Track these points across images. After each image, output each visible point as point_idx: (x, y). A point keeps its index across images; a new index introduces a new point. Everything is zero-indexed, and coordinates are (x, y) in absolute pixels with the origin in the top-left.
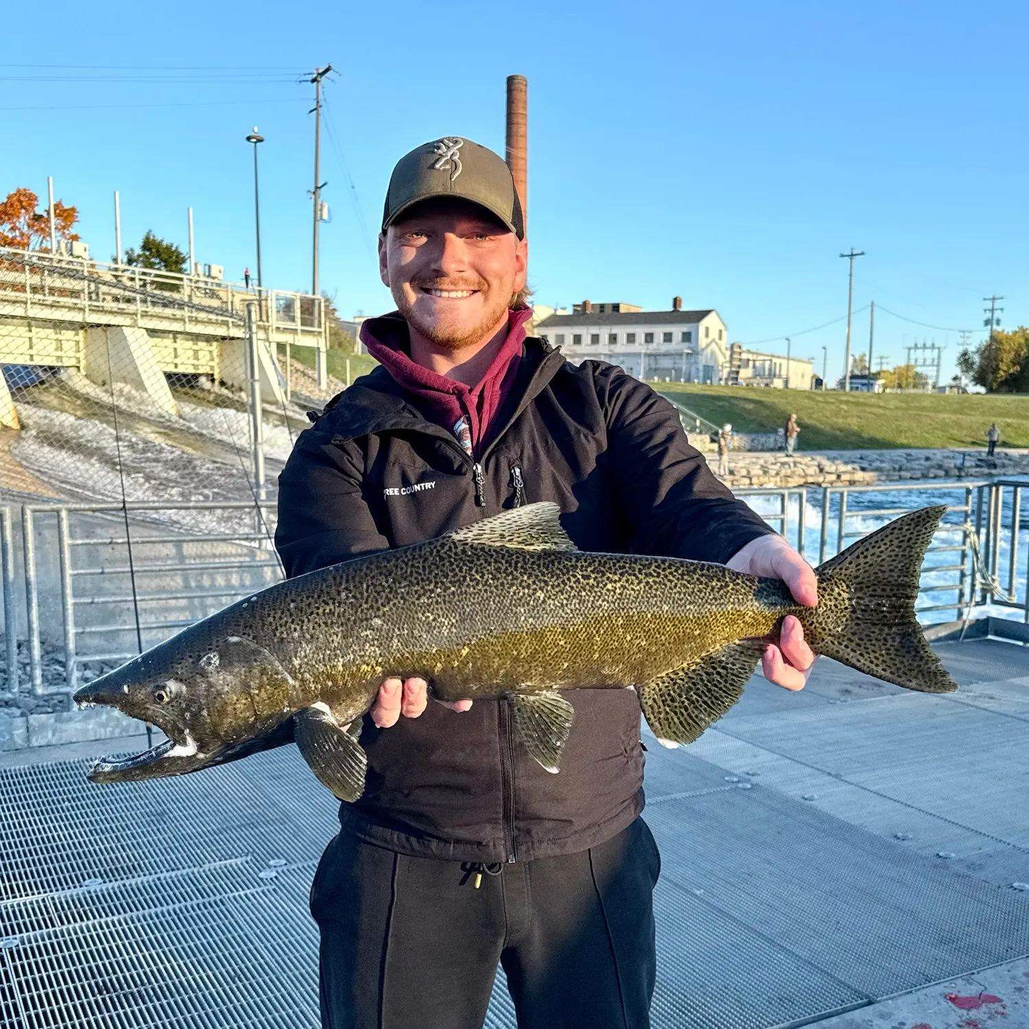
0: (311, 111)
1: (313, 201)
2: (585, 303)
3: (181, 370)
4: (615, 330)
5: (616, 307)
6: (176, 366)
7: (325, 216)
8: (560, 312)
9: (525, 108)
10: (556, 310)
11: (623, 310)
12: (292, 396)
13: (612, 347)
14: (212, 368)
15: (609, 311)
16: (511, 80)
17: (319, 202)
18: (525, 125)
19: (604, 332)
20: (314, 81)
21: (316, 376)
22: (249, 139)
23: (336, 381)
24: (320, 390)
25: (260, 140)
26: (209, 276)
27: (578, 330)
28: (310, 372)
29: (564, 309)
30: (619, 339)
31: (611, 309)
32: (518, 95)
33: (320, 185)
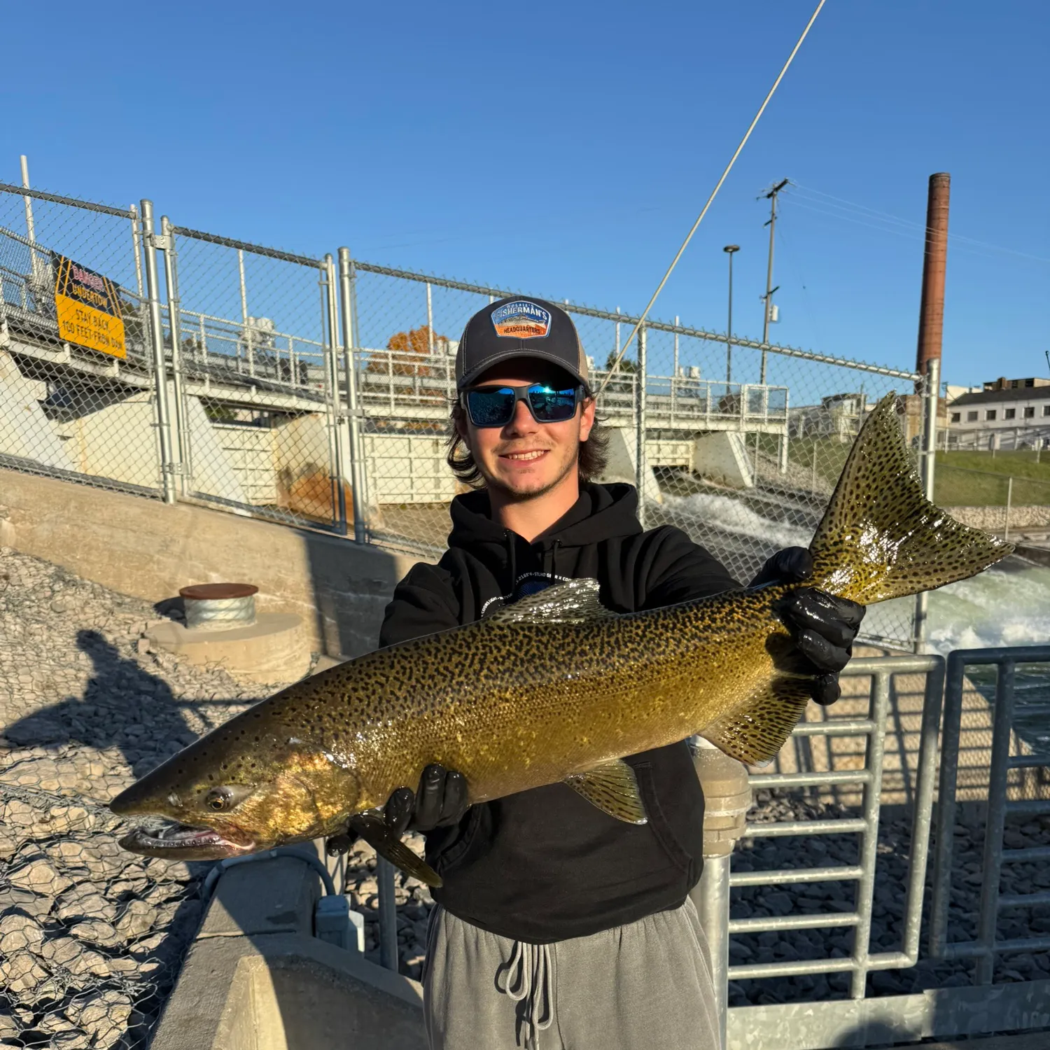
0: (766, 224)
1: (764, 305)
2: (1001, 380)
3: (663, 463)
4: (1033, 404)
5: (1030, 382)
6: (658, 460)
7: (775, 317)
8: (975, 391)
9: (947, 203)
10: (971, 389)
11: (1037, 384)
12: (758, 480)
13: (1028, 420)
14: (687, 460)
15: (1022, 386)
16: (933, 179)
17: (770, 306)
18: (947, 219)
19: (1020, 407)
20: (769, 196)
21: (777, 461)
22: (726, 249)
23: (794, 464)
24: (781, 474)
25: (736, 249)
26: (690, 377)
27: (992, 407)
28: (771, 458)
29: (977, 387)
30: (1036, 412)
31: (1024, 384)
32: (941, 192)
33: (771, 289)
